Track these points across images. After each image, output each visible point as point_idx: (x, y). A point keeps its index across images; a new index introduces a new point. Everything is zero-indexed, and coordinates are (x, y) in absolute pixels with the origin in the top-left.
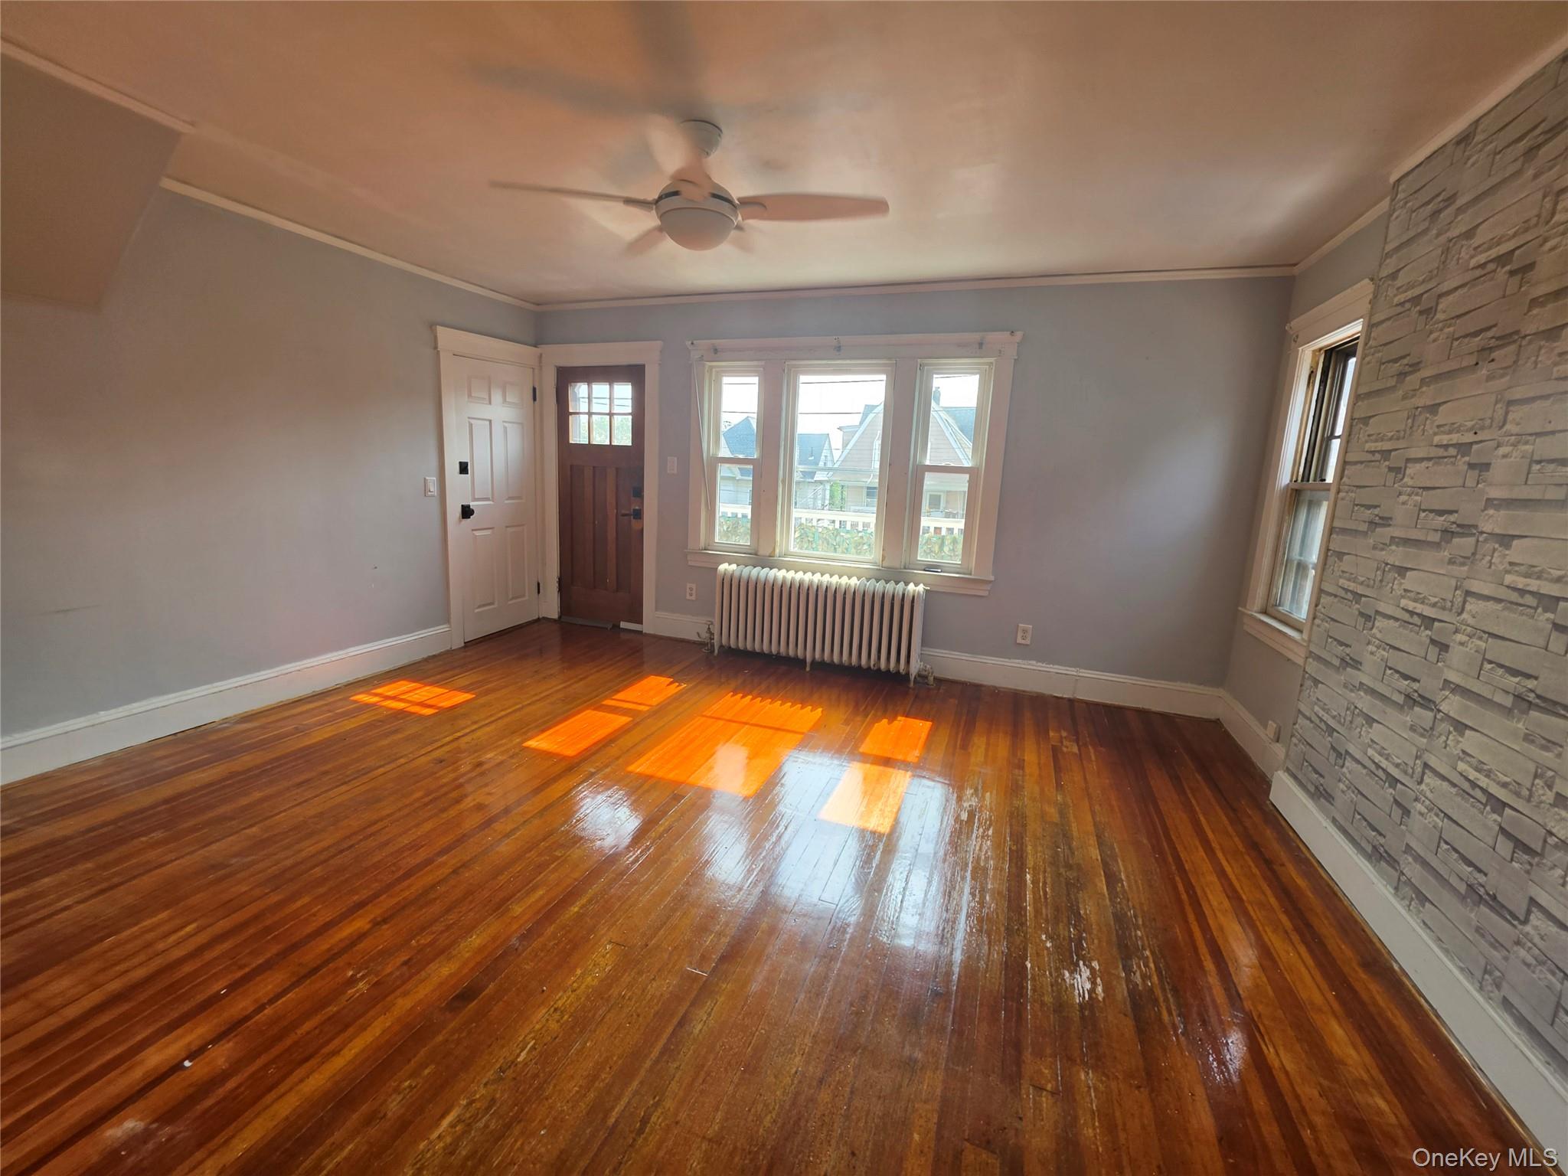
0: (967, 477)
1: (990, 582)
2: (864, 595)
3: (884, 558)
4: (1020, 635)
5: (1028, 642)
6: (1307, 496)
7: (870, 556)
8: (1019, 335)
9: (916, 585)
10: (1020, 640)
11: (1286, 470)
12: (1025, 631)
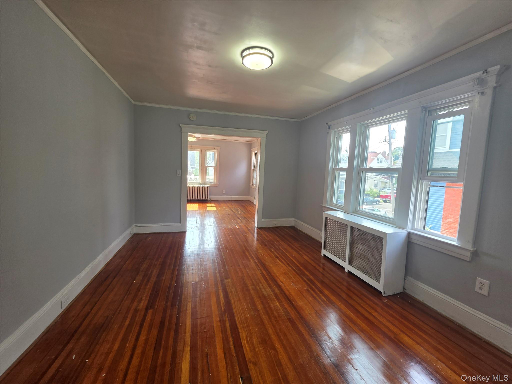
0: (214, 168)
1: (218, 184)
2: (198, 188)
3: (201, 181)
4: (223, 192)
5: (224, 193)
6: (255, 170)
7: (199, 181)
8: (220, 147)
9: (208, 185)
10: (223, 193)
11: (253, 168)
12: (224, 191)
